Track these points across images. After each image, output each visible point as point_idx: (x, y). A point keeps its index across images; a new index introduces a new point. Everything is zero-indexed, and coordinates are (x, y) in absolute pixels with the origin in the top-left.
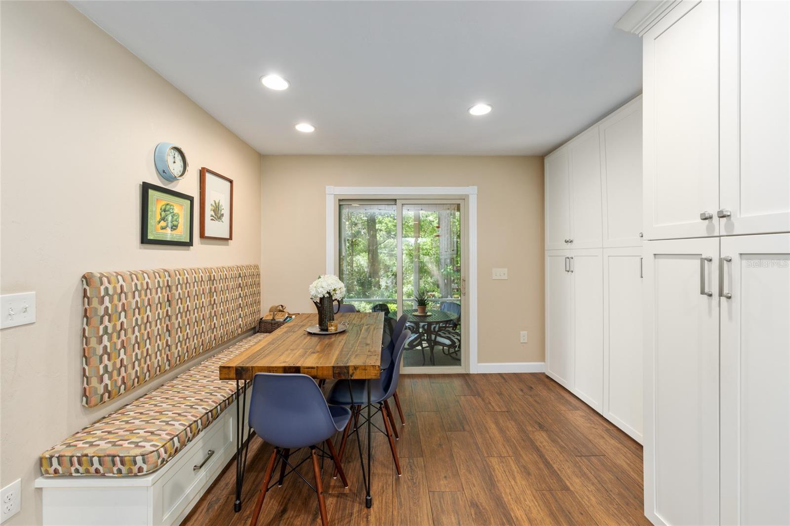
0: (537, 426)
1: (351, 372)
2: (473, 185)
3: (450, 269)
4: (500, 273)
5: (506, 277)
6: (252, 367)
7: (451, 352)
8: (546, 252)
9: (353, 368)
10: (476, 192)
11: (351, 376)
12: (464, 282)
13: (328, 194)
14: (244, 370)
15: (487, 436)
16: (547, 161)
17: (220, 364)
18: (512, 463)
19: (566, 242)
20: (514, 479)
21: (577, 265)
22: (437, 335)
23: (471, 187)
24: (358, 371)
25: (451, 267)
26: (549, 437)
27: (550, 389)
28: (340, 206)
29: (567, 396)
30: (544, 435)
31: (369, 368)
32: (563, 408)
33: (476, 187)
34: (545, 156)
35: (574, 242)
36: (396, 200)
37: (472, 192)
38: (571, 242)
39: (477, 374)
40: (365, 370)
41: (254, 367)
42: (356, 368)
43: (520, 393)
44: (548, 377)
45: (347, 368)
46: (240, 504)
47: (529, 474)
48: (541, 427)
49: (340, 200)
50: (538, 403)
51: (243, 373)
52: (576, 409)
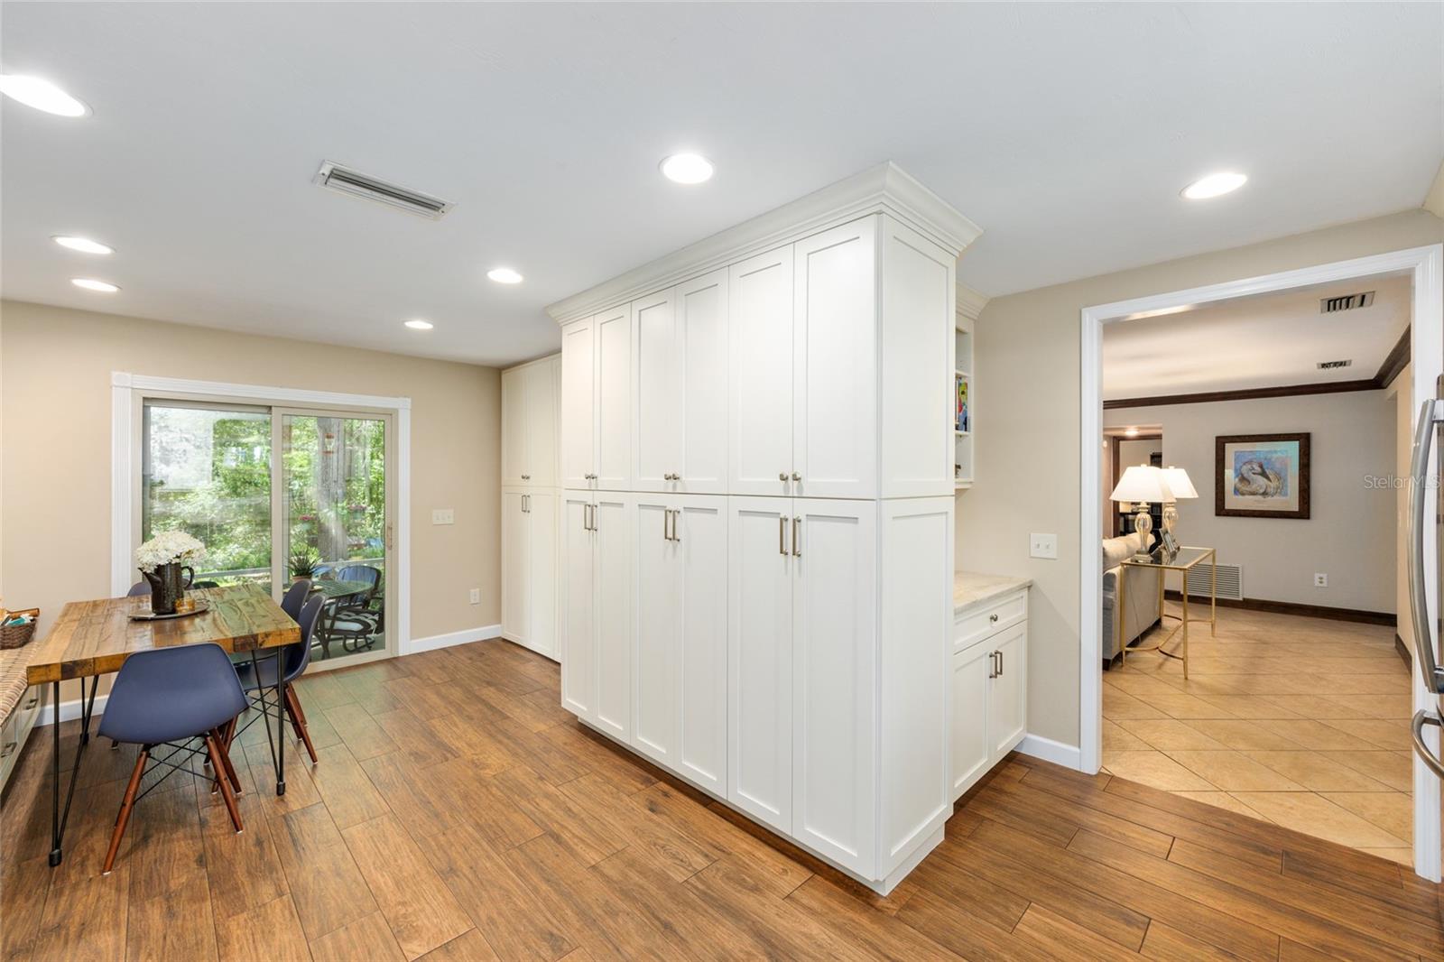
0: (484, 685)
1: (260, 640)
2: (405, 397)
3: (343, 508)
4: (444, 516)
5: (451, 521)
6: (94, 659)
7: (359, 646)
8: (503, 488)
9: (263, 636)
10: (409, 407)
11: (261, 645)
12: (389, 532)
13: (116, 386)
14: (78, 665)
15: (426, 706)
16: (505, 376)
17: (28, 664)
18: (455, 718)
19: (523, 477)
20: (456, 725)
21: (533, 504)
22: (335, 619)
23: (401, 399)
24: (270, 638)
25: (345, 504)
26: (497, 689)
27: (503, 650)
28: (144, 406)
29: (522, 653)
30: (492, 689)
31: (285, 633)
32: (516, 663)
33: (409, 400)
34: (504, 369)
35: (531, 478)
36: (270, 407)
37: (403, 406)
38: (528, 478)
39: (410, 655)
40: (281, 635)
41: (98, 658)
42: (267, 635)
43: (469, 661)
44: (504, 640)
45: (255, 637)
46: (60, 854)
47: (472, 719)
48: (489, 684)
49: (145, 399)
50: (489, 666)
51: (77, 668)
52: (529, 661)
